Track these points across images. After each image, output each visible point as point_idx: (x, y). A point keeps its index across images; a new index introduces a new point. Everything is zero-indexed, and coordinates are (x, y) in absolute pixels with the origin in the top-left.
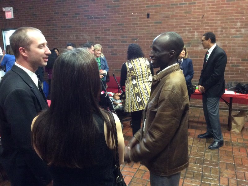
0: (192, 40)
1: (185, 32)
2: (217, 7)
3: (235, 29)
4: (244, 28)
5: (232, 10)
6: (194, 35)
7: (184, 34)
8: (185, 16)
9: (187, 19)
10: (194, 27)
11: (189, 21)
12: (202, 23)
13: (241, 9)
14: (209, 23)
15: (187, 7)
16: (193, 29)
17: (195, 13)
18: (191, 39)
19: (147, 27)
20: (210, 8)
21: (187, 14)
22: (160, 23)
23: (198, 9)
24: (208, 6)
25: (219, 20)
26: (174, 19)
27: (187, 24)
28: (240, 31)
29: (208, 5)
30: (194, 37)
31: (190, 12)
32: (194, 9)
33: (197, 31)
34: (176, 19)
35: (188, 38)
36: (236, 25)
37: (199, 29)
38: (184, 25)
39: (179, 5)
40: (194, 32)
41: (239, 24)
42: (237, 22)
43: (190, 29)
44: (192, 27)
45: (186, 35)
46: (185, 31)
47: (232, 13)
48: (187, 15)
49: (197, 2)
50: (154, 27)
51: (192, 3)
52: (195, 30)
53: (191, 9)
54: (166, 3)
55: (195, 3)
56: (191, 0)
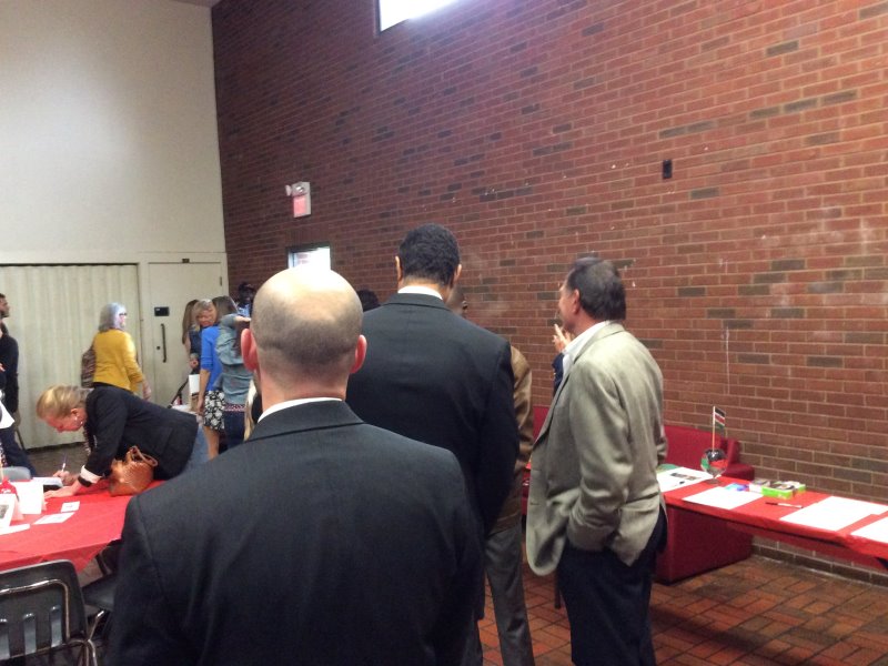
0: (849, 260)
1: (815, 226)
6: (854, 237)
7: (813, 234)
8: (814, 157)
9: (822, 166)
10: (856, 199)
11: (830, 177)
15: (819, 115)
16: (851, 212)
17: (849, 136)
18: (845, 257)
19: (665, 215)
21: (821, 147)
22: (713, 192)
26: (765, 171)
27: (820, 190)
30: (858, 246)
31: (834, 138)
33: (869, 217)
34: (773, 172)
35: (830, 250)
38: (811, 194)
39: (782, 114)
40: (855, 224)
43: (837, 213)
44: (843, 200)
45: (821, 239)
46: (812, 221)
48: (818, 150)
49: (859, 88)
50: (690, 212)
51: (837, 98)
52: (858, 214)
53: (836, 121)
54: (731, 110)
55: (851, 95)
56: (833, 86)
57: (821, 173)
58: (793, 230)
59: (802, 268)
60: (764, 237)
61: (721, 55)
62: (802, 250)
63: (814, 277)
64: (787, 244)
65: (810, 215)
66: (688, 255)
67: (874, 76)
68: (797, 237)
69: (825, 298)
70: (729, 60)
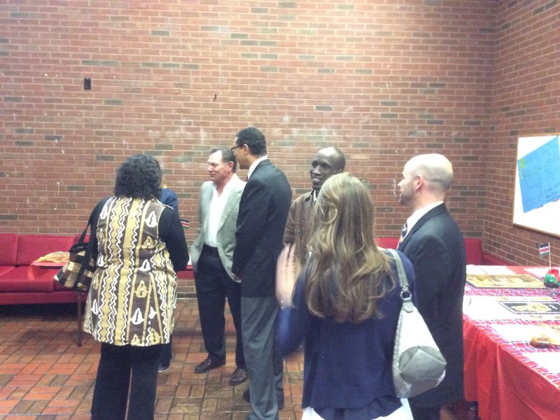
0: (195, 147)
1: (179, 128)
2: (243, 81)
3: (280, 129)
4: (295, 126)
5: (272, 89)
6: (197, 136)
7: (177, 132)
8: (177, 94)
9: (182, 99)
10: (198, 118)
11: (186, 105)
12: (213, 112)
13: (289, 89)
14: (228, 112)
15: (180, 73)
16: (196, 124)
17: (196, 87)
18: (193, 145)
19: (86, 111)
20: (228, 80)
21: (181, 89)
22: (119, 102)
23: (204, 80)
24: (225, 76)
25: (249, 107)
26: (150, 96)
27: (181, 111)
28: (290, 132)
29: (225, 74)
30: (200, 140)
31: (187, 86)
32: (196, 80)
33: (205, 127)
34: (155, 98)
35: (186, 141)
36: (281, 120)
37: (208, 124)
38: (176, 112)
39: (161, 68)
40: (198, 130)
41: (286, 118)
42: (283, 114)
43: (190, 123)
44: (193, 117)
45: (182, 136)
46: (178, 126)
47: (272, 95)
48: (180, 91)
49: (200, 64)
50: (104, 112)
51: (190, 66)
52: (199, 125)
53: (188, 78)
54: (130, 59)
55: (196, 67)
56: (187, 60)
57: (181, 102)
58: (167, 129)
59: (171, 149)
60: (150, 131)
61: (124, 26)
62: (172, 140)
63: (178, 154)
64: (163, 136)
65: (176, 123)
66: (103, 136)
67: (207, 60)
68: (169, 133)
69: (183, 165)
70: (128, 30)
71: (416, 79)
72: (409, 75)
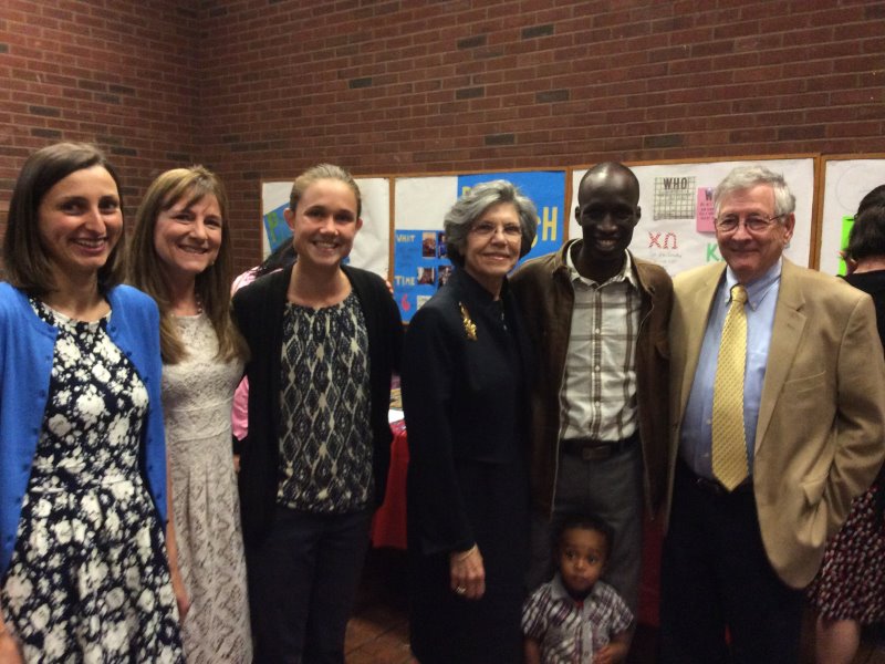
71: (87, 74)
72: (76, 66)
